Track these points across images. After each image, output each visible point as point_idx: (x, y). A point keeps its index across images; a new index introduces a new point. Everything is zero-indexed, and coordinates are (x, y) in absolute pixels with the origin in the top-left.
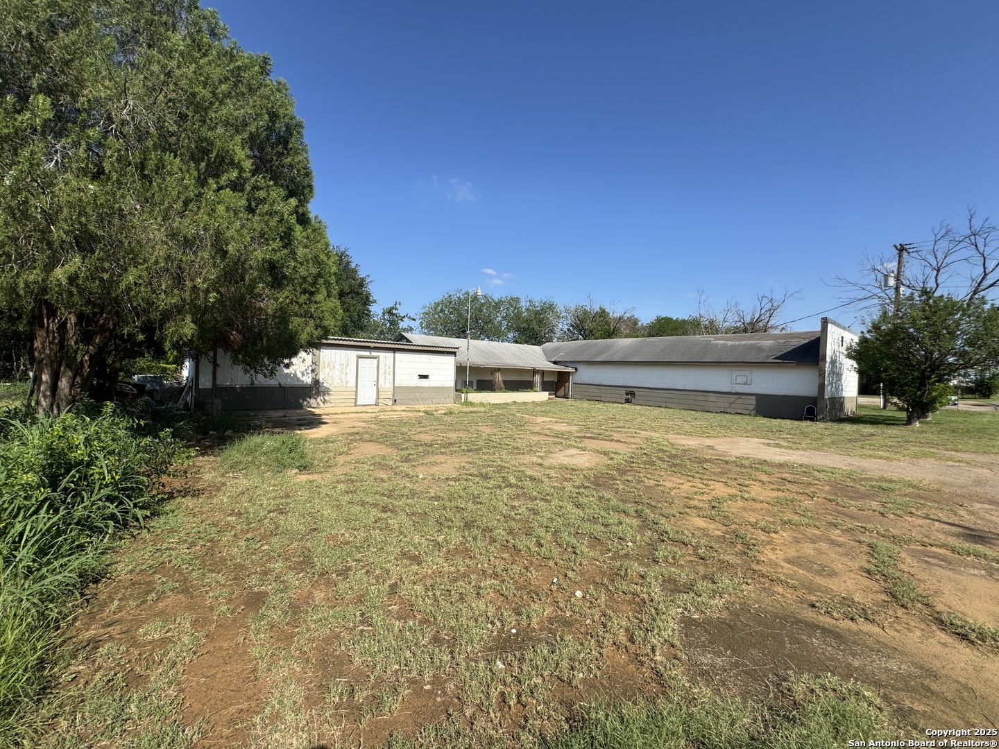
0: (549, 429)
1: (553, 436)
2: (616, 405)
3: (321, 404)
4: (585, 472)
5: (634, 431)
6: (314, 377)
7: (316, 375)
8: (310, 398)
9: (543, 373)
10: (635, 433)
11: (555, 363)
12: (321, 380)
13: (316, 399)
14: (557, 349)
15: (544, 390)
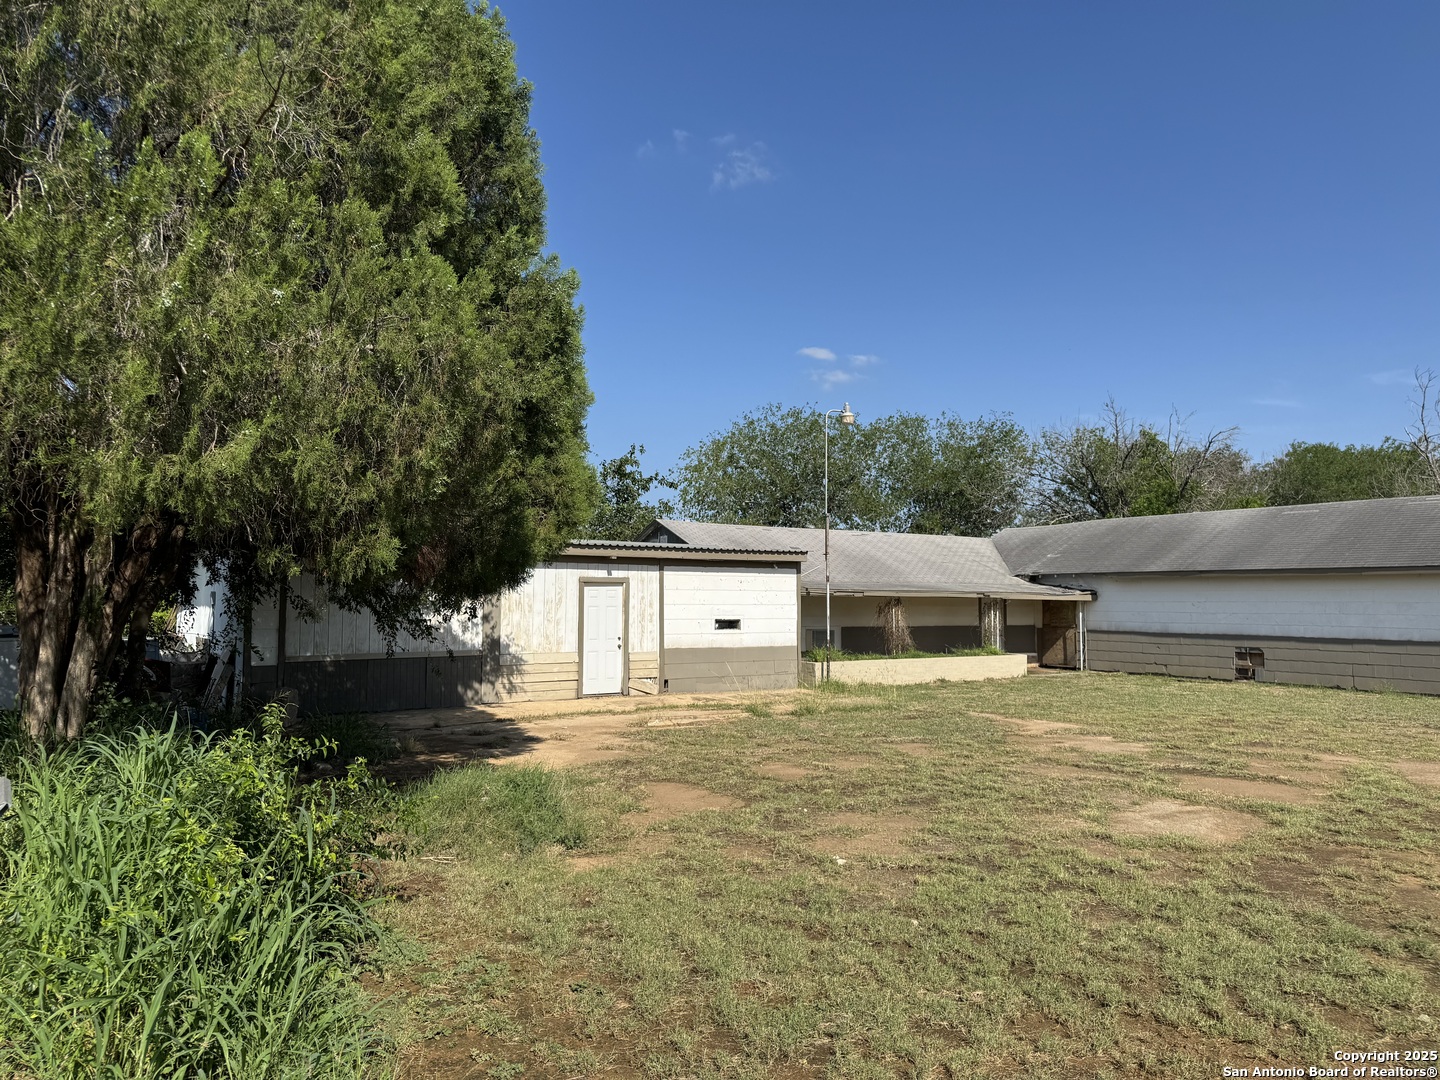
0: (1073, 750)
2: (1214, 686)
3: (504, 695)
4: (1229, 856)
5: (1300, 753)
6: (489, 632)
7: (493, 628)
8: (480, 682)
9: (1003, 605)
10: (1306, 758)
11: (1034, 579)
12: (504, 640)
13: (493, 683)
14: (1034, 546)
15: (1011, 646)
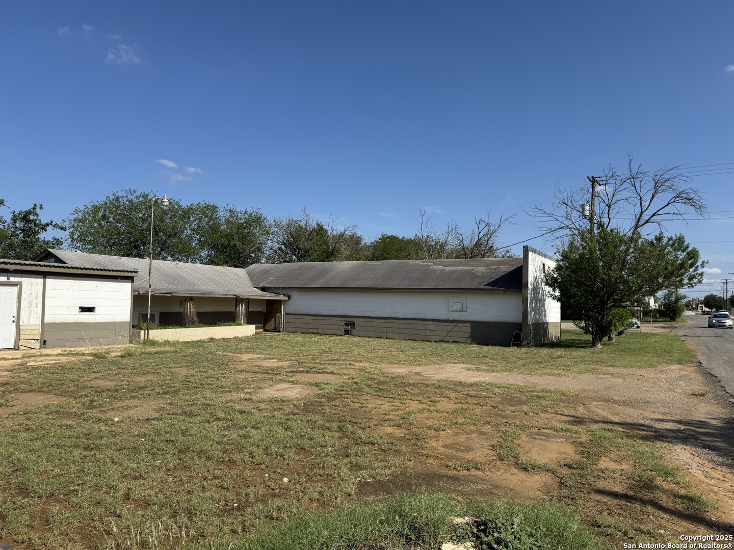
0: (257, 366)
1: (262, 373)
2: (334, 338)
4: (295, 402)
5: (348, 362)
9: (248, 302)
10: (350, 364)
11: (263, 289)
14: (265, 273)
15: (249, 322)
